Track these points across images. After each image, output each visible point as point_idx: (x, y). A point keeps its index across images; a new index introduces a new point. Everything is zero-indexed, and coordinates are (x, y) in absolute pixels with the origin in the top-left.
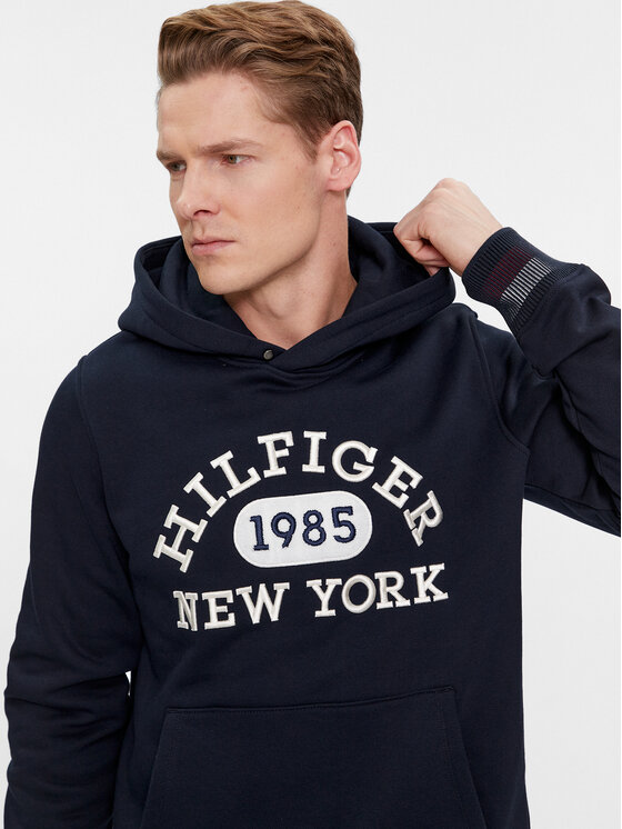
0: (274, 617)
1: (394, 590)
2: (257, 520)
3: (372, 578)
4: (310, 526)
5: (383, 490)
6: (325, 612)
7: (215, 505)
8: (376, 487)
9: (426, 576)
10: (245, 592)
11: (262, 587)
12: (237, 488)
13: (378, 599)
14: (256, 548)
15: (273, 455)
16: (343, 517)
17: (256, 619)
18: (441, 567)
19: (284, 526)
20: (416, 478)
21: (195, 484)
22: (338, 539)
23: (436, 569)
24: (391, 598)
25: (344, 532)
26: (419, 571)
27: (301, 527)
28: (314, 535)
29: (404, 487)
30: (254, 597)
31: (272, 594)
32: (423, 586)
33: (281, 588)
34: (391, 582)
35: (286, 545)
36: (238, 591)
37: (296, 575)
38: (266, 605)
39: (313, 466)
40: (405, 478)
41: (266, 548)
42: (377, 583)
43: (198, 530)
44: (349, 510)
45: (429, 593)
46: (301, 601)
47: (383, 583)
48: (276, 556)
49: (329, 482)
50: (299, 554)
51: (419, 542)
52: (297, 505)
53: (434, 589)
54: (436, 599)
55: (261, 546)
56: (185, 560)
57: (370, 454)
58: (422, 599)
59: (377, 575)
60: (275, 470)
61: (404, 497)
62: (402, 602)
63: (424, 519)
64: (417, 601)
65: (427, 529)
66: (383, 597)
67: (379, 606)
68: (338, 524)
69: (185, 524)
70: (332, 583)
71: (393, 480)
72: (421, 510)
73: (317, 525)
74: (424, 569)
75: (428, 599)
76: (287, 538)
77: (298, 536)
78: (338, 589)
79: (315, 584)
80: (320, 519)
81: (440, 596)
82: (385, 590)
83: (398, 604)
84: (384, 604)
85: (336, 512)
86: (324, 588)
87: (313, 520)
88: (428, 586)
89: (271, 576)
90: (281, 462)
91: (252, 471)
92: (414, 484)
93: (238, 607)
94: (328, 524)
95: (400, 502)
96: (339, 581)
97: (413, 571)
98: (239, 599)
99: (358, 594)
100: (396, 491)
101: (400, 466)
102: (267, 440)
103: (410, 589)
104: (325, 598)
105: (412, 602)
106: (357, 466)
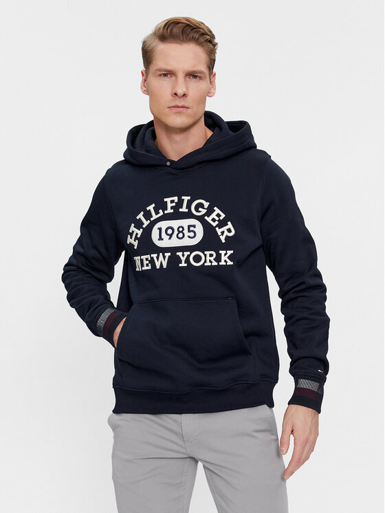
0: (165, 266)
1: (212, 259)
2: (160, 229)
3: (204, 253)
4: (179, 232)
5: (209, 219)
6: (183, 264)
7: (146, 223)
8: (206, 218)
9: (225, 255)
10: (154, 256)
11: (161, 254)
12: (155, 217)
13: (205, 262)
14: (159, 240)
15: (169, 205)
16: (192, 229)
17: (158, 267)
18: (232, 252)
19: (170, 231)
20: (223, 216)
21: (141, 216)
22: (189, 237)
23: (230, 252)
24: (210, 261)
25: (192, 234)
26: (223, 252)
27: (176, 232)
28: (181, 235)
29: (217, 219)
30: (158, 258)
31: (164, 257)
32: (224, 258)
33: (167, 255)
34: (211, 255)
35: (170, 239)
36: (152, 255)
37: (173, 250)
38: (162, 261)
39: (184, 209)
40: (218, 215)
41: (163, 240)
42: (205, 255)
43: (140, 232)
44: (194, 226)
45: (225, 261)
46: (174, 260)
47: (208, 256)
48: (166, 243)
49: (189, 215)
50: (175, 242)
51: (224, 241)
52: (175, 224)
53: (228, 260)
54: (228, 264)
55: (161, 239)
56: (136, 244)
57: (206, 204)
58: (222, 263)
59: (206, 253)
60: (169, 211)
61: (217, 223)
62: (215, 263)
63: (226, 232)
64: (220, 264)
65: (227, 236)
66: (208, 261)
67: (206, 264)
68: (189, 231)
69: (136, 231)
70: (186, 254)
71: (214, 215)
72: (225, 229)
73: (182, 232)
74: (225, 252)
75: (225, 264)
76: (171, 236)
77: (174, 236)
78: (189, 256)
79: (180, 254)
80: (183, 229)
81: (230, 263)
82: (208, 259)
83: (213, 264)
84: (208, 264)
85: (189, 226)
86: (183, 255)
87: (181, 230)
88: (225, 258)
89: (164, 250)
90: (172, 208)
91: (161, 211)
92: (221, 218)
93: (152, 261)
94: (186, 231)
95: (214, 224)
96: (189, 253)
97: (220, 252)
98: (152, 258)
99: (197, 259)
100: (214, 220)
101: (217, 211)
102: (168, 200)
103: (218, 259)
104: (183, 259)
105: (218, 264)
106: (200, 209)
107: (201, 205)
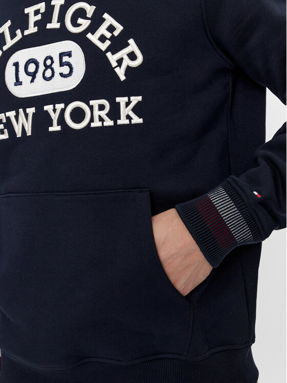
0: (29, 133)
1: (103, 114)
2: (16, 65)
3: (88, 104)
4: (47, 67)
5: (93, 38)
6: (55, 128)
8: (89, 36)
9: (128, 104)
10: (11, 114)
11: (21, 110)
12: (9, 43)
13: (92, 120)
14: (16, 85)
15: (33, 19)
16: (65, 59)
17: (19, 135)
18: (140, 98)
20: (119, 28)
22: (61, 75)
23: (136, 100)
24: (101, 119)
25: (66, 70)
26: (122, 100)
27: (42, 68)
28: (48, 73)
29: (108, 35)
30: (17, 117)
31: (26, 115)
32: (125, 111)
33: (31, 111)
34: (101, 107)
35: (32, 81)
36: (8, 114)
37: (39, 102)
38: (23, 123)
39: (54, 25)
40: (111, 29)
41: (21, 84)
42: (91, 108)
44: (69, 54)
45: (128, 117)
46: (42, 120)
47: (96, 108)
48: (26, 89)
49: (62, 34)
50: (40, 88)
51: (123, 78)
52: (39, 53)
53: (132, 115)
54: (133, 122)
55: (18, 82)
57: (90, 10)
58: (123, 121)
59: (92, 102)
60: (32, 30)
61: (108, 43)
62: (109, 123)
63: (126, 59)
64: (119, 122)
65: (129, 68)
66: (96, 118)
67: (93, 125)
68: (62, 64)
70: (60, 106)
71: (103, 30)
72: (123, 53)
73: (50, 67)
74: (126, 99)
75: (127, 122)
76: (33, 75)
77: (39, 75)
78: (63, 111)
79: (48, 108)
80: (52, 62)
81: (137, 120)
82: (97, 113)
83: (106, 124)
84: (97, 124)
85: (62, 55)
86: (55, 110)
87: (48, 63)
88: (128, 114)
89: (26, 103)
90: (36, 23)
91: (18, 32)
92: (116, 33)
93: (9, 125)
94: (56, 66)
95: (103, 46)
96: (62, 106)
97: (118, 99)
98: (8, 119)
99: (78, 115)
100: (102, 39)
101: (109, 20)
102: (30, 10)
103: (114, 113)
104: (55, 117)
105: (115, 122)
106: (80, 21)
107: (81, 13)
